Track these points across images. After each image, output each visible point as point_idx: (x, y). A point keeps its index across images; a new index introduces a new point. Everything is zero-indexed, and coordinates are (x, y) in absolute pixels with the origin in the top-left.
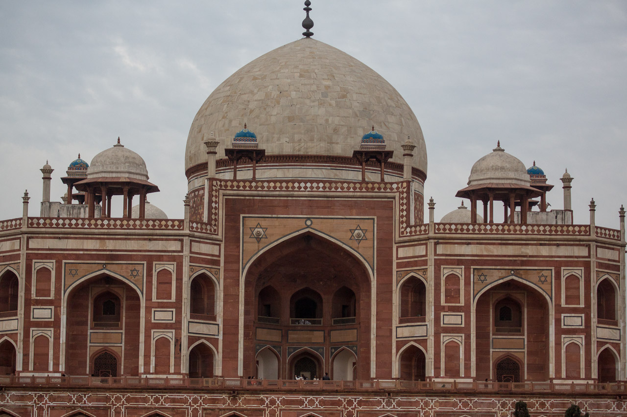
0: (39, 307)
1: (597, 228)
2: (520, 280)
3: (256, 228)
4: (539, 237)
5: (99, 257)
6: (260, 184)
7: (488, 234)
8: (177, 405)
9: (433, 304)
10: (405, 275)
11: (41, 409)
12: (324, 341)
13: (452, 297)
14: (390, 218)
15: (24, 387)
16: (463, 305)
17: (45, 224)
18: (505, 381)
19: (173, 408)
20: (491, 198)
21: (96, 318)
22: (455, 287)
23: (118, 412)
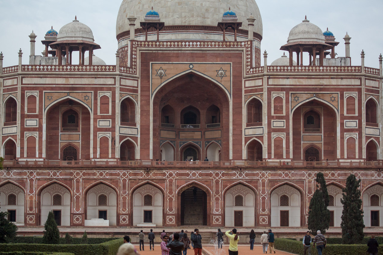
0: (29, 119)
1: (365, 67)
2: (319, 100)
3: (160, 70)
4: (330, 73)
5: (65, 89)
6: (161, 43)
7: (300, 72)
8: (113, 177)
9: (267, 115)
10: (250, 97)
11: (32, 180)
12: (201, 138)
13: (279, 110)
14: (241, 63)
15: (21, 167)
16: (285, 115)
17: (32, 69)
18: (310, 161)
19: (111, 179)
20: (301, 50)
21: (64, 125)
22: (280, 104)
23: (78, 182)
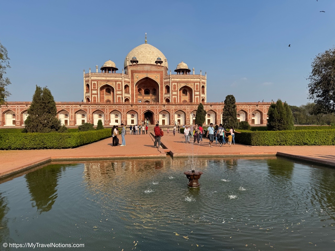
0: (94, 91)
3: (137, 76)
5: (105, 81)
6: (137, 67)
7: (181, 77)
10: (166, 85)
11: (89, 109)
12: (150, 98)
14: (162, 74)
17: (94, 74)
19: (119, 109)
21: (106, 93)
23: (107, 110)
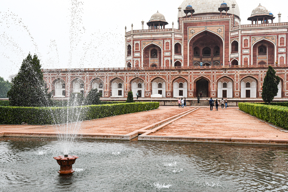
0: (136, 53)
2: (266, 40)
3: (192, 30)
4: (272, 27)
5: (151, 39)
6: (193, 18)
7: (257, 27)
8: (164, 74)
9: (240, 47)
10: (232, 40)
12: (211, 60)
13: (246, 45)
14: (228, 25)
16: (249, 47)
17: (137, 32)
19: (163, 75)
22: (247, 42)
23: (147, 77)
